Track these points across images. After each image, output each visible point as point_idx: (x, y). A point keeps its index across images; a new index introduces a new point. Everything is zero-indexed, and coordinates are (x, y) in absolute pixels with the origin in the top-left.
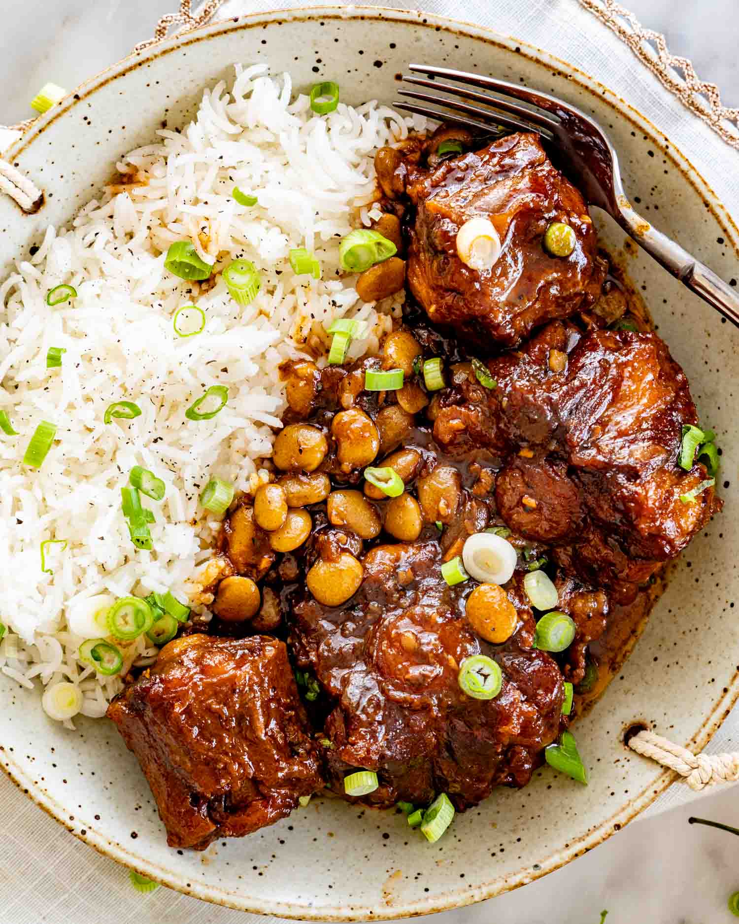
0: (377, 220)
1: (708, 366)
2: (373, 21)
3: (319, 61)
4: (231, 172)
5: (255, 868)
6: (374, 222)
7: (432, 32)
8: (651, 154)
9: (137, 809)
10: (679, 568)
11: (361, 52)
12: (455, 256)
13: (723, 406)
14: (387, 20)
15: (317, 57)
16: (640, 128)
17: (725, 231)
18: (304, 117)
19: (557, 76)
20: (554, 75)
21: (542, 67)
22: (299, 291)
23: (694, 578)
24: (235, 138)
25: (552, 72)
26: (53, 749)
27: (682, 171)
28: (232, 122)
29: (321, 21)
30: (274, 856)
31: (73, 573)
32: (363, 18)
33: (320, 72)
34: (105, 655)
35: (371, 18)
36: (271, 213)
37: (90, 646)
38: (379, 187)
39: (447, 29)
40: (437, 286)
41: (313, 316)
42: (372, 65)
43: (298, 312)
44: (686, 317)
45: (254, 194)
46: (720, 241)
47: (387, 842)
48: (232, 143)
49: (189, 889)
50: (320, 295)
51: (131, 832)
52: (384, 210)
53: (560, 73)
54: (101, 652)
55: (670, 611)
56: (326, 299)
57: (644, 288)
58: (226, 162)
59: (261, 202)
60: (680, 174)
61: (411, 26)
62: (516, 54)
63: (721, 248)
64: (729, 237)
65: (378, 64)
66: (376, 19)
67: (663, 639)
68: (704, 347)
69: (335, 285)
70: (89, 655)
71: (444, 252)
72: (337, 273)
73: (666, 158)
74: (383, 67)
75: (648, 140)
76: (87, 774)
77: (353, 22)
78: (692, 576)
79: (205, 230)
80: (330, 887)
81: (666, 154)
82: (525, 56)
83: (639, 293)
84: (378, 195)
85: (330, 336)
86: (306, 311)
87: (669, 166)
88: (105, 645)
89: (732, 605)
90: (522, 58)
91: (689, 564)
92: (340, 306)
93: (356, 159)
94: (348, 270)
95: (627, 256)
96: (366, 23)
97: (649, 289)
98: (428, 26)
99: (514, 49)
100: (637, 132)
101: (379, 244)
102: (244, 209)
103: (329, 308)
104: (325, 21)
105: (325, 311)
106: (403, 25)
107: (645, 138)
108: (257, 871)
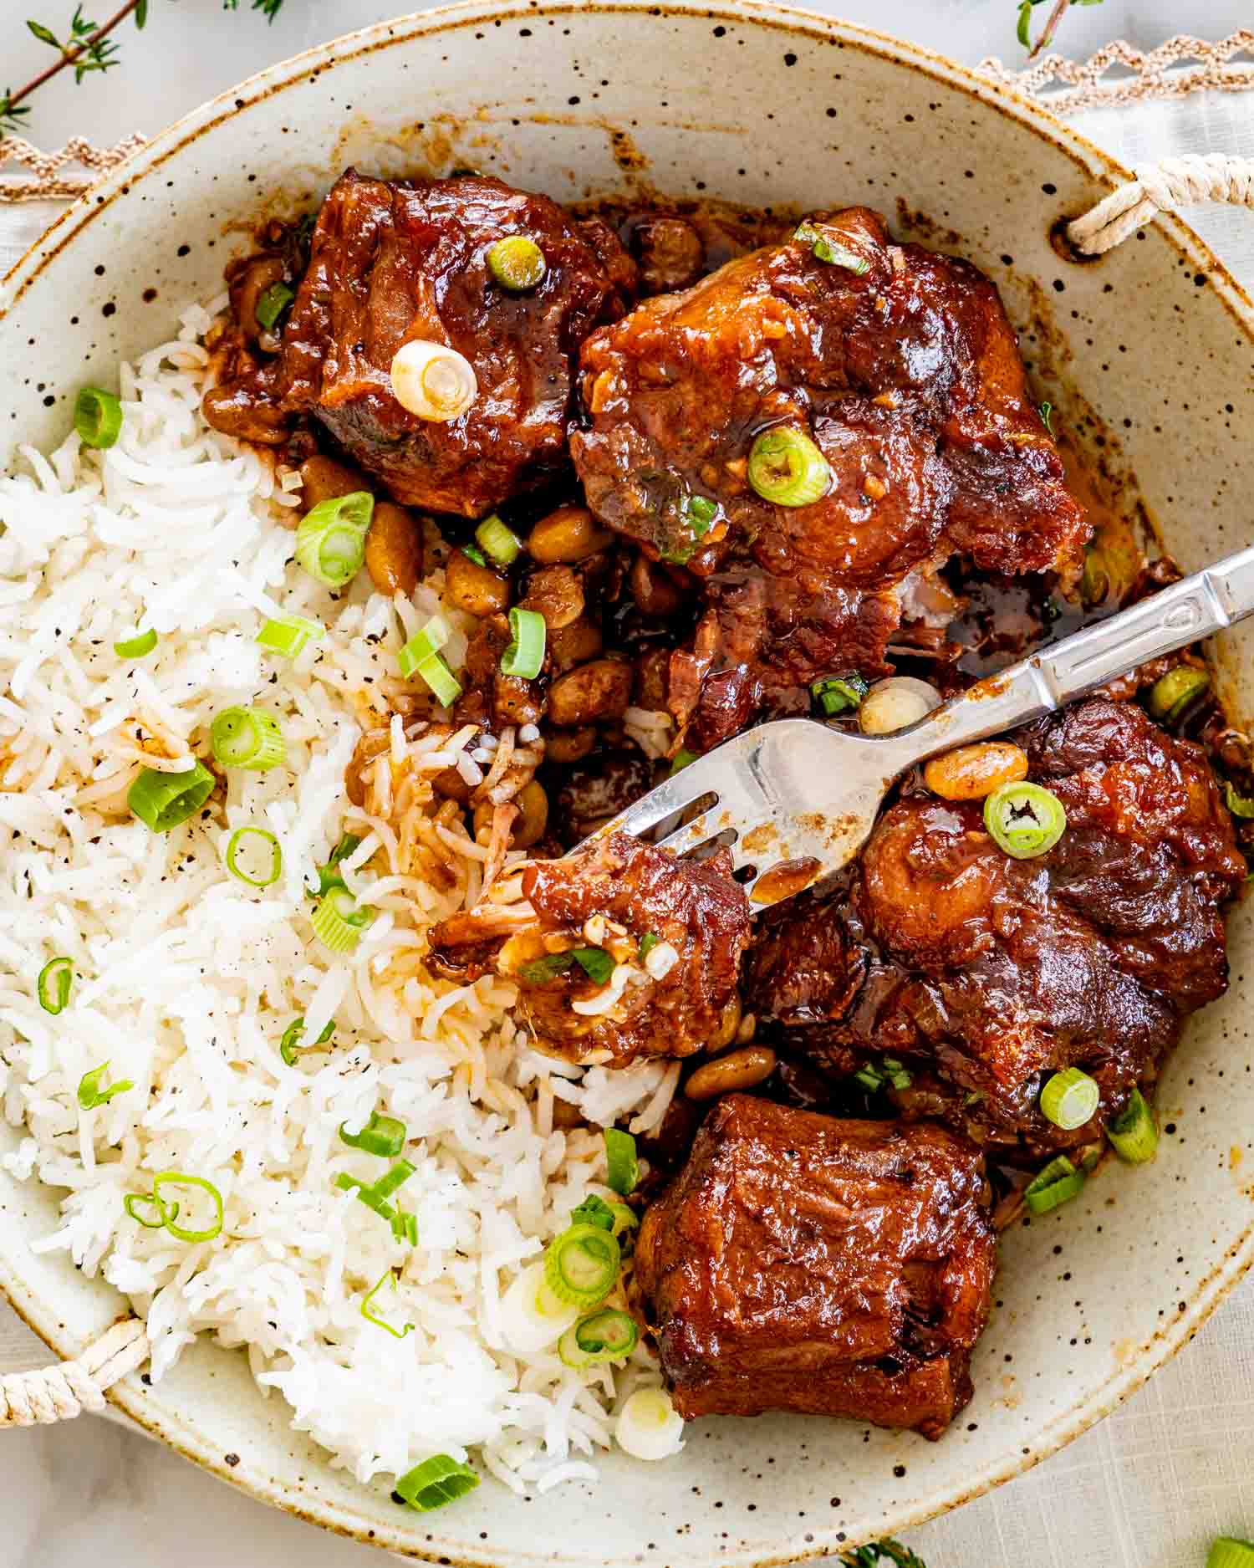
0: (300, 484)
1: (878, 183)
2: (46, 269)
3: (41, 387)
4: (86, 637)
5: (1074, 1342)
6: (301, 492)
7: (123, 201)
8: (525, 33)
9: (866, 1440)
10: (1122, 440)
11: (75, 321)
12: (424, 424)
13: (949, 207)
14: (57, 251)
15: (33, 386)
16: (479, 20)
17: (711, 14)
18: (87, 474)
19: (319, 78)
20: (313, 84)
21: (287, 88)
22: (320, 671)
23: (1151, 429)
24: (44, 591)
25: (306, 81)
26: (695, 1489)
27: (584, 9)
28: (19, 578)
30: (1078, 1304)
31: (439, 1298)
32: (29, 282)
33: (58, 398)
34: (600, 1332)
35: (38, 272)
36: (187, 629)
37: (571, 1344)
38: (256, 445)
39: (136, 178)
40: (443, 479)
41: (369, 680)
42: (102, 317)
43: (347, 696)
44: (786, 162)
45: (144, 629)
46: (719, 32)
47: (1179, 1134)
48: (48, 602)
49: (1031, 1454)
50: (347, 647)
51: (891, 1472)
52: (296, 465)
54: (590, 1334)
55: (1170, 499)
56: (359, 644)
57: (701, 186)
58: (68, 631)
59: (163, 628)
60: (583, 15)
61: (93, 223)
62: (245, 110)
63: (730, 38)
64: (723, 16)
65: (109, 310)
66: (45, 264)
67: (1201, 540)
68: (847, 168)
69: (350, 615)
70: (584, 1355)
71: (405, 435)
72: (334, 597)
73: (547, 18)
74: (118, 307)
75: (503, 23)
76: (765, 1469)
77: (24, 299)
78: (1147, 433)
79: (145, 734)
80: (1180, 1260)
81: (541, 12)
83: (702, 200)
84: (268, 456)
85: (415, 679)
86: (354, 684)
87: (561, 22)
88: (585, 1322)
89: (1229, 408)
91: (1127, 423)
92: (385, 633)
93: (197, 451)
94: (344, 581)
95: (639, 174)
96: (39, 281)
97: (706, 180)
98: (110, 201)
99: (235, 108)
100: (480, 28)
101: (343, 511)
102: (151, 658)
103: (375, 648)
105: (374, 657)
106: (84, 231)
107: (498, 23)
108: (1081, 1342)
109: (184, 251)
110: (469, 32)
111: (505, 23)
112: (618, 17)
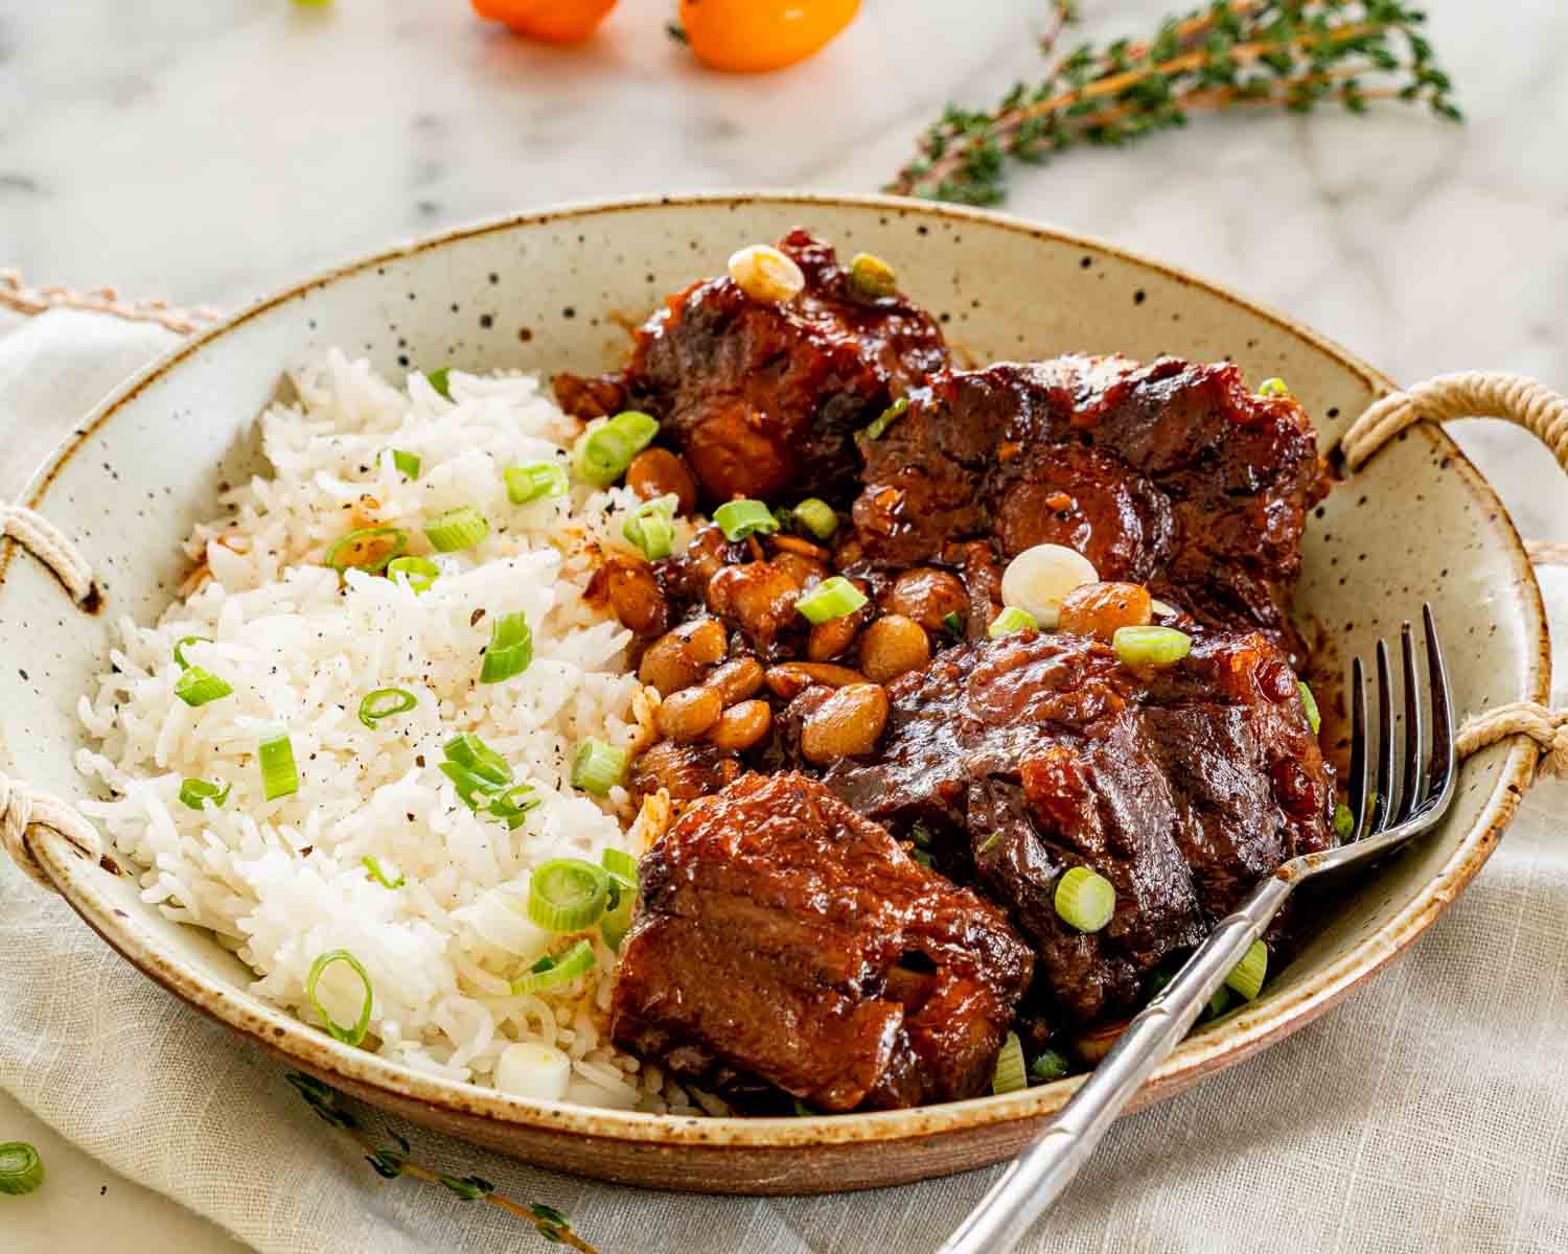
3: (402, 343)
7: (538, 229)
8: (923, 230)
11: (455, 308)
14: (467, 236)
15: (397, 336)
17: (1083, 245)
20: (732, 208)
21: (711, 207)
25: (728, 206)
29: (376, 268)
32: (433, 245)
33: (412, 363)
35: (444, 242)
39: (555, 216)
42: (479, 326)
46: (1086, 263)
53: (739, 201)
60: (976, 227)
62: (666, 209)
63: (1094, 269)
64: (1094, 248)
65: (486, 321)
73: (945, 220)
74: (495, 324)
75: (907, 215)
77: (424, 255)
81: (942, 218)
82: (679, 203)
87: (956, 227)
90: (677, 208)
91: (1350, 627)
92: (623, 509)
96: (441, 249)
98: (528, 222)
99: (660, 202)
100: (887, 214)
104: (384, 265)
106: (494, 235)
107: (902, 215)
109: (569, 313)
110: (876, 215)
111: (910, 217)
112: (1004, 233)
